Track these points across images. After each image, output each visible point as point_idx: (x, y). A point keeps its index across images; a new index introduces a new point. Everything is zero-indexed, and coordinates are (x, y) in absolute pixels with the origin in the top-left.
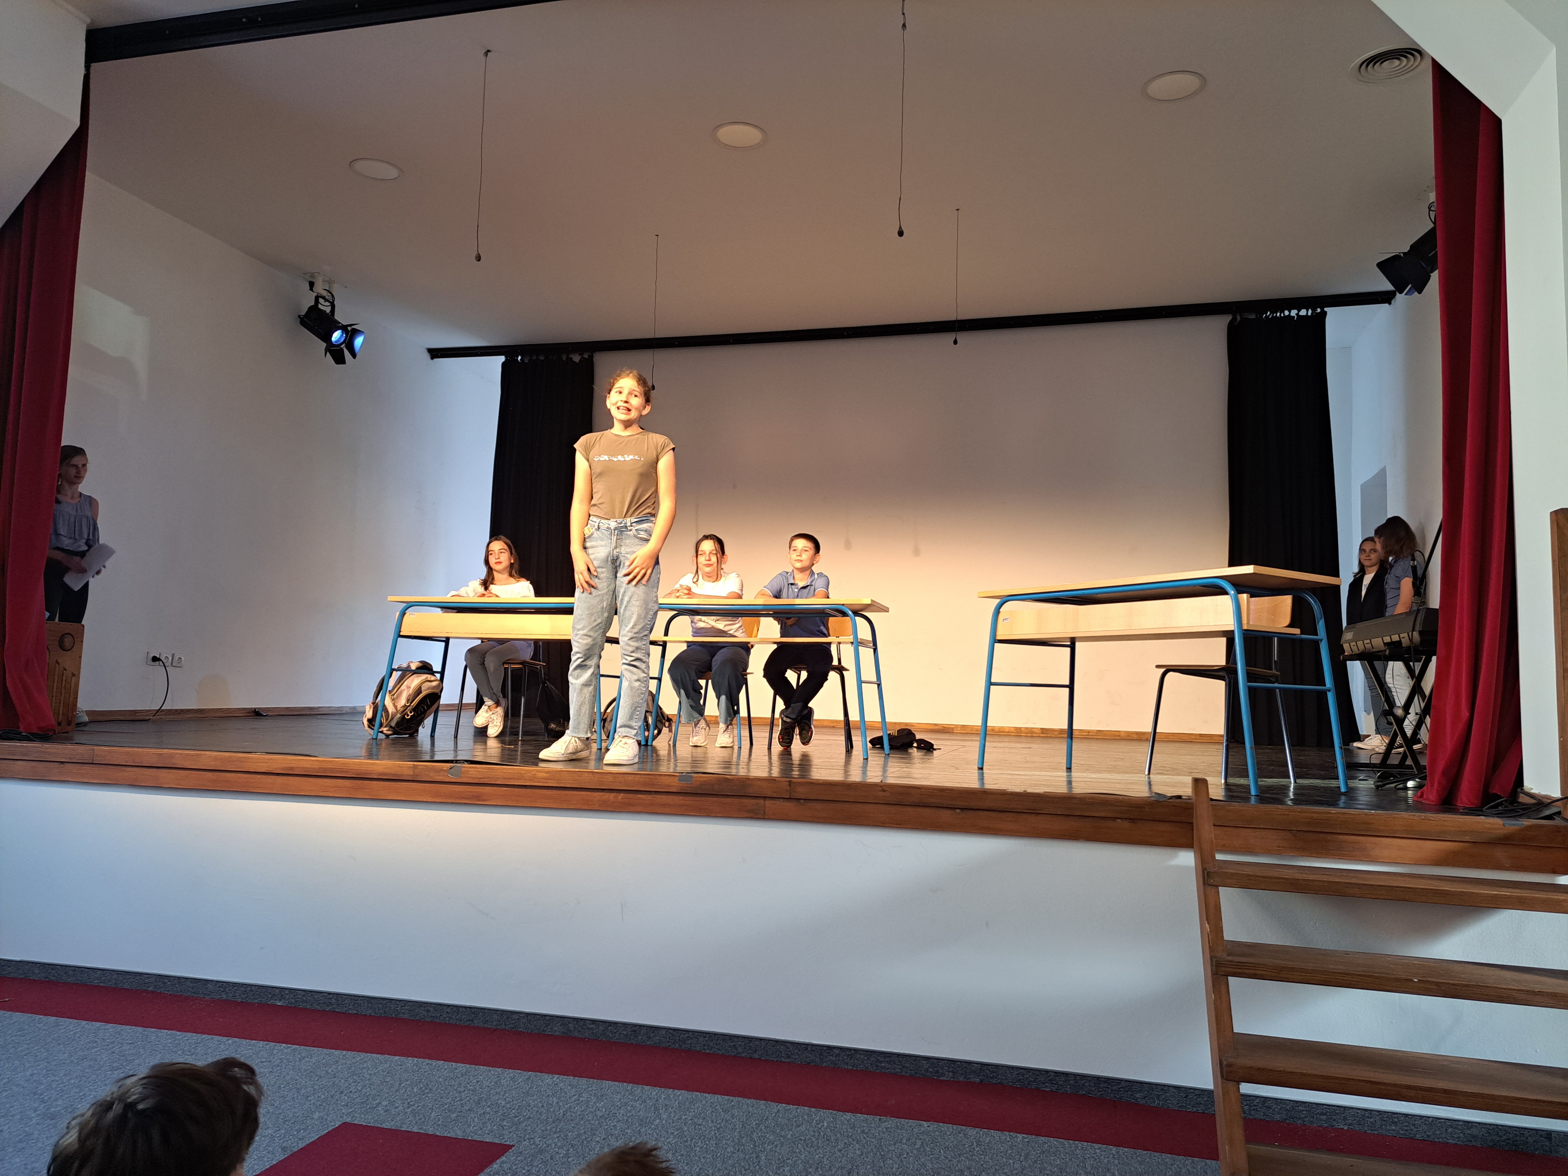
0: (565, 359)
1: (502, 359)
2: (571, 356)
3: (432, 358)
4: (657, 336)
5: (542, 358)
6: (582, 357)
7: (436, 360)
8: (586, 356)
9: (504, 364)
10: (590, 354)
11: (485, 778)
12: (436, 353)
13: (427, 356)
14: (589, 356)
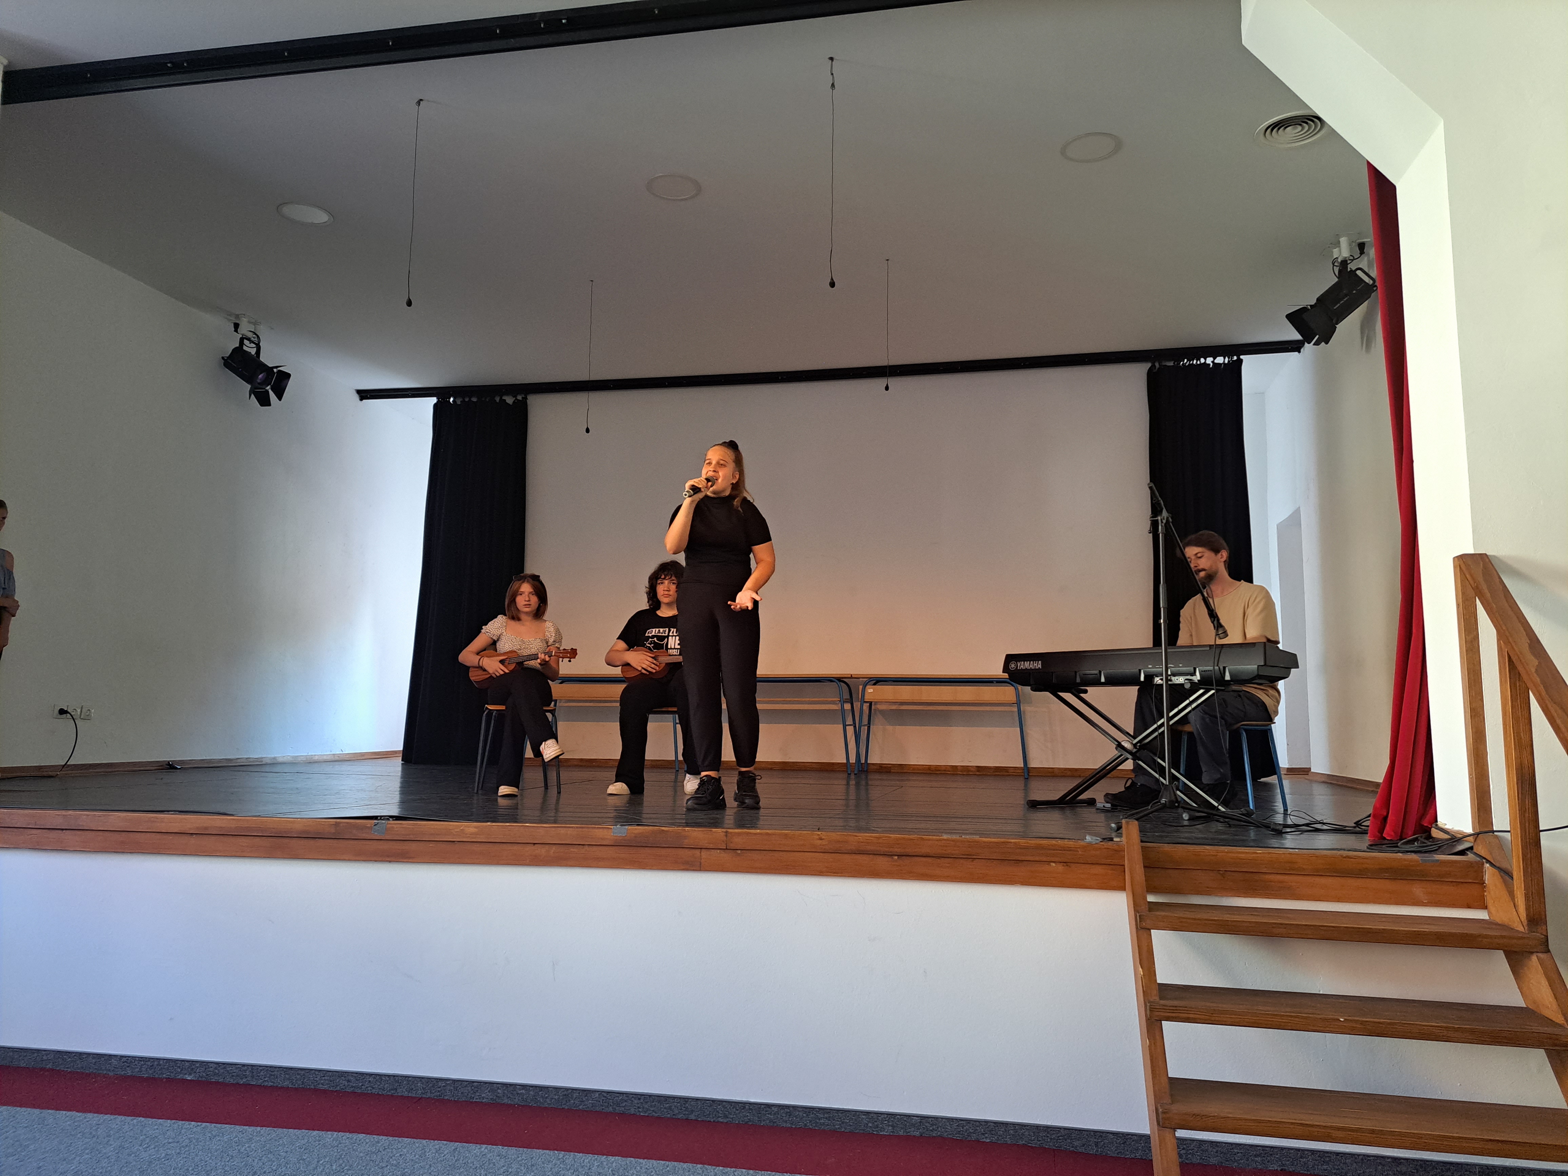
0: (498, 401)
1: (434, 400)
2: (504, 398)
3: (361, 400)
4: (591, 379)
5: (474, 399)
6: (516, 399)
7: (364, 401)
8: (520, 398)
9: (435, 406)
11: (410, 834)
12: (364, 395)
13: (356, 397)
14: (522, 397)
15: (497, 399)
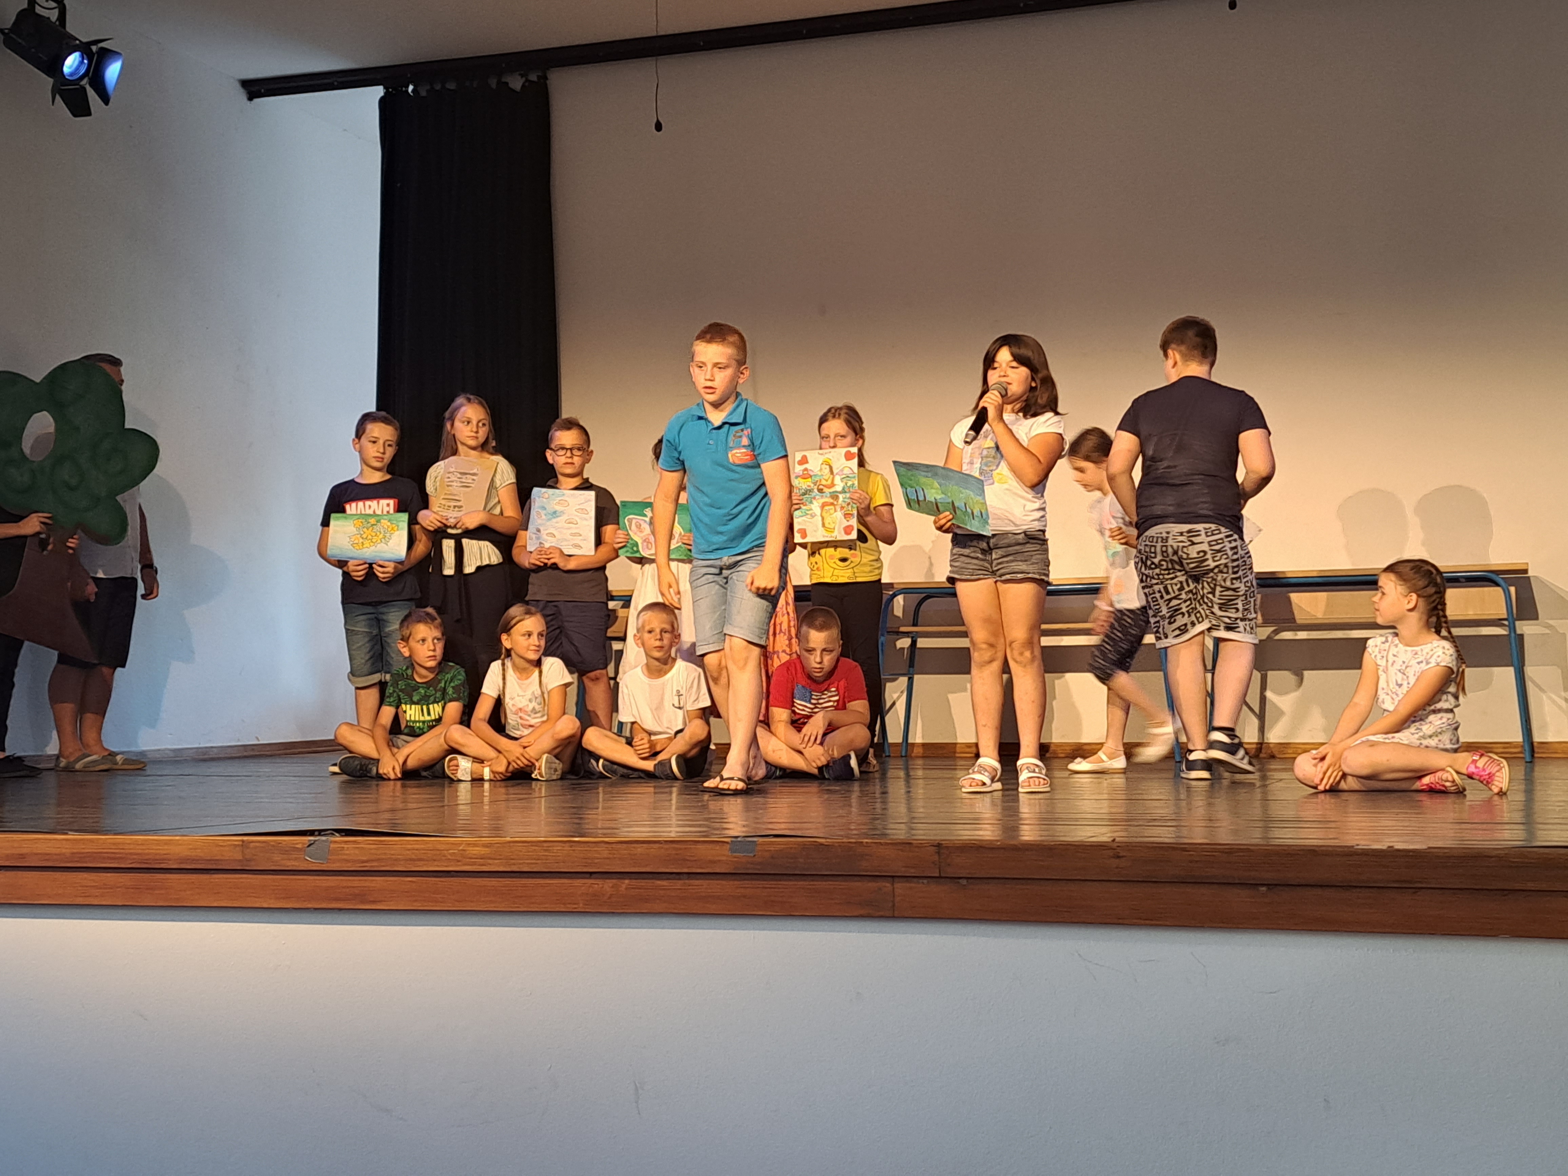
0: (494, 86)
1: (379, 91)
2: (503, 80)
3: (250, 98)
4: (662, 33)
5: (452, 86)
6: (527, 80)
7: (256, 100)
8: (533, 77)
9: (383, 102)
10: (540, 74)
11: (372, 861)
12: (256, 89)
13: (242, 95)
14: (538, 77)
15: (493, 83)
